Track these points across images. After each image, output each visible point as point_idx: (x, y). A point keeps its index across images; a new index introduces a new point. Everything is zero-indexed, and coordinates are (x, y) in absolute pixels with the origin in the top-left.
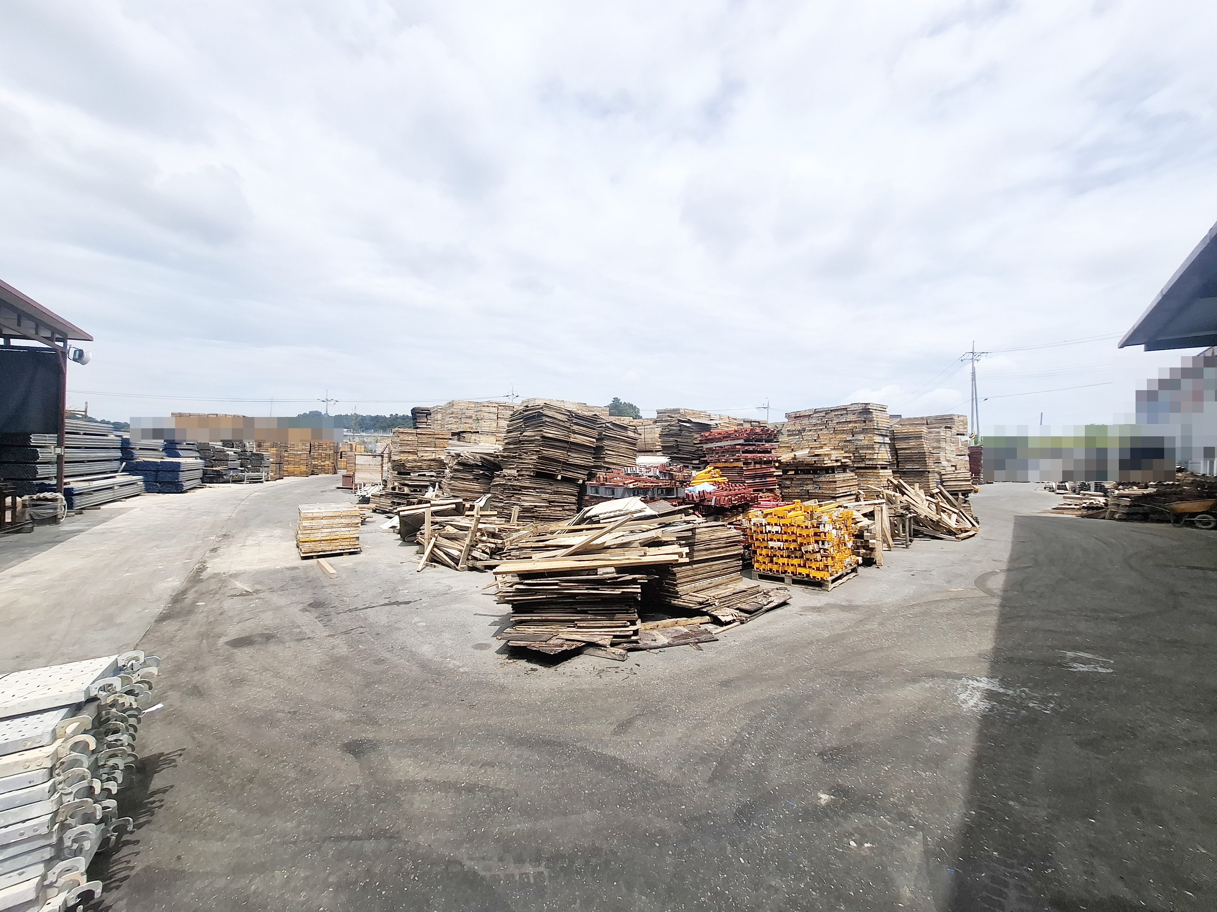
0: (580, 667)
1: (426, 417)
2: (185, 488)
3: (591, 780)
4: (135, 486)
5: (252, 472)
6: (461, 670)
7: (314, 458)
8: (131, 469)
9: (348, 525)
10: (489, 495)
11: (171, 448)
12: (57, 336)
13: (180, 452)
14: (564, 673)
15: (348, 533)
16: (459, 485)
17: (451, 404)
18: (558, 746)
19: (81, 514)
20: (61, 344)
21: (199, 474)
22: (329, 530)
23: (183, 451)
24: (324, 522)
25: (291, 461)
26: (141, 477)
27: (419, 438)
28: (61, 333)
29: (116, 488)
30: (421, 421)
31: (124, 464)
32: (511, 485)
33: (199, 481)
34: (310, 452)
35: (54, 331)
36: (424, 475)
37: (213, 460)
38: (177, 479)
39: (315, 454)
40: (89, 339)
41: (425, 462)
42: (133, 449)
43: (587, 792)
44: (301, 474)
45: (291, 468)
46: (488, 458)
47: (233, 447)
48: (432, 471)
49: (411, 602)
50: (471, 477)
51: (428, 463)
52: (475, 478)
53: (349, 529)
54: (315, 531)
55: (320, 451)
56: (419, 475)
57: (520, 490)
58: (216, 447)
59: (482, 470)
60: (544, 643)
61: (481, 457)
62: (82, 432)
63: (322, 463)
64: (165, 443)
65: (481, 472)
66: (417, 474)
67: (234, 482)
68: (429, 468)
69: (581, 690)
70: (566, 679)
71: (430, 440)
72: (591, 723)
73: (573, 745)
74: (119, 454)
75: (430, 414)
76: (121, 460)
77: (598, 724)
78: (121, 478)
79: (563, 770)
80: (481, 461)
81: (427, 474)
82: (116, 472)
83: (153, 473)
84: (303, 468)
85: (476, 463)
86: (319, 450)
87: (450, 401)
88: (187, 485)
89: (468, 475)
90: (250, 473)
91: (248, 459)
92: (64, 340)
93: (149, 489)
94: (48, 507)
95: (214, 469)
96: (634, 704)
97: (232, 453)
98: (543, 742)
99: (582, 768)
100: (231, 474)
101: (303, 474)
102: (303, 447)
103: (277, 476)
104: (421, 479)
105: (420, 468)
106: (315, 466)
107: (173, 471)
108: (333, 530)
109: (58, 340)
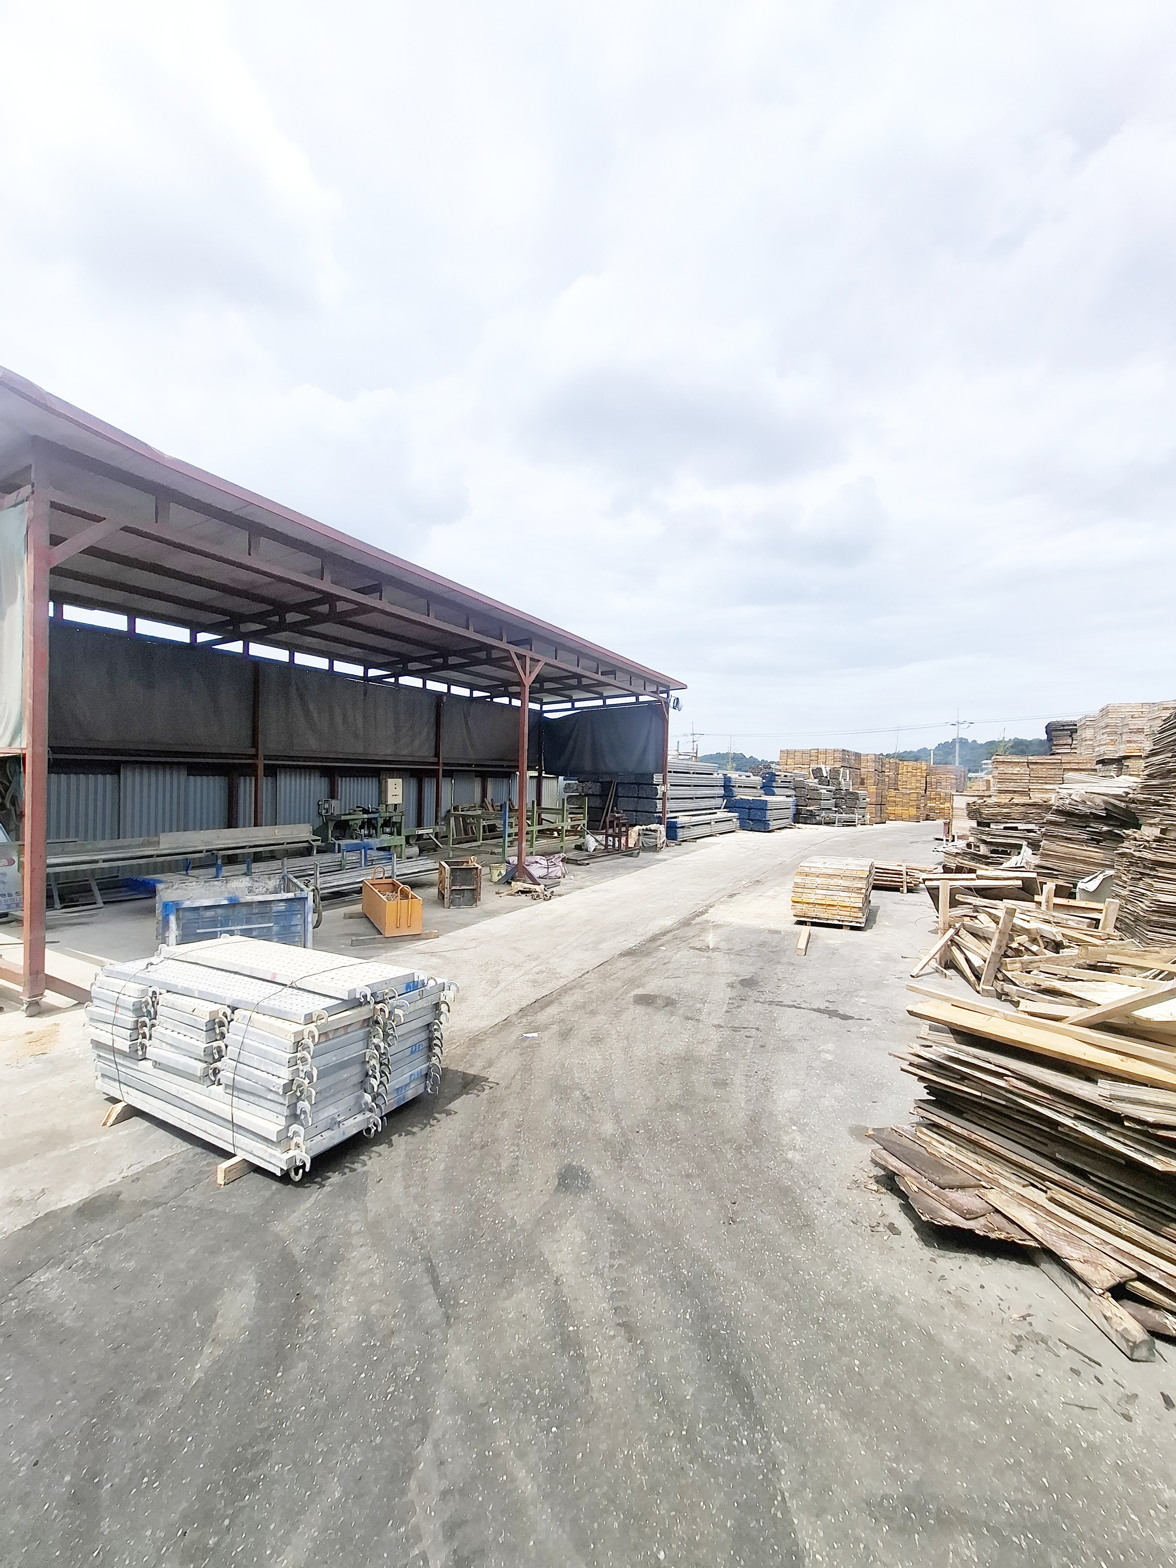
0: (995, 1290)
1: (1071, 736)
2: (771, 828)
3: (698, 1545)
4: (730, 822)
5: (846, 813)
6: (790, 1155)
7: (930, 799)
8: (729, 807)
9: (848, 889)
10: (1111, 872)
11: (768, 787)
12: (661, 689)
13: (775, 790)
14: (942, 1277)
15: (848, 899)
16: (1058, 848)
17: (1105, 712)
18: (742, 1407)
19: (680, 845)
20: (665, 695)
21: (790, 813)
22: (825, 892)
23: (778, 789)
24: (819, 881)
25: (900, 801)
26: (736, 814)
27: (1032, 770)
28: (663, 685)
29: (713, 823)
30: (1061, 742)
31: (725, 800)
32: (1140, 857)
33: (790, 821)
34: (925, 790)
35: (658, 684)
36: (1016, 829)
37: (808, 799)
38: (765, 817)
39: (933, 793)
40: (684, 687)
41: (1017, 808)
42: (733, 786)
43: (662, 1555)
44: (910, 819)
45: (899, 810)
46: (1117, 803)
47: (829, 785)
48: (1029, 823)
49: (852, 1018)
50: (1085, 837)
51: (1023, 809)
52: (1093, 839)
53: (849, 894)
54: (809, 890)
55: (938, 790)
56: (1005, 828)
57: (1151, 869)
58: (810, 784)
59: (1108, 825)
60: (936, 1188)
61: (1106, 802)
62: (692, 772)
63: (942, 806)
64: (764, 781)
65: (1105, 828)
66: (1002, 826)
67: (827, 824)
68: (1025, 818)
69: (931, 1340)
70: (930, 1294)
71: (1053, 772)
72: (857, 1430)
73: (766, 1436)
74: (721, 791)
75: (1076, 731)
76: (723, 797)
77: (868, 1446)
78: (721, 814)
79: (691, 1462)
80: (1106, 809)
81: (1021, 826)
82: (720, 808)
83: (747, 811)
84: (913, 811)
85: (1094, 811)
86: (936, 788)
87: (1103, 705)
88: (773, 824)
89: (1077, 832)
90: (844, 815)
91: (843, 798)
92: (667, 692)
93: (743, 827)
94: (652, 836)
95: (808, 808)
96: (1018, 1489)
97: (825, 791)
98: (736, 1375)
99: (719, 1498)
100: (822, 815)
101: (912, 818)
102: (918, 785)
103: (878, 820)
104: (1009, 834)
105: (1007, 816)
106: (932, 809)
107: (762, 809)
108: (830, 892)
109: (662, 692)
